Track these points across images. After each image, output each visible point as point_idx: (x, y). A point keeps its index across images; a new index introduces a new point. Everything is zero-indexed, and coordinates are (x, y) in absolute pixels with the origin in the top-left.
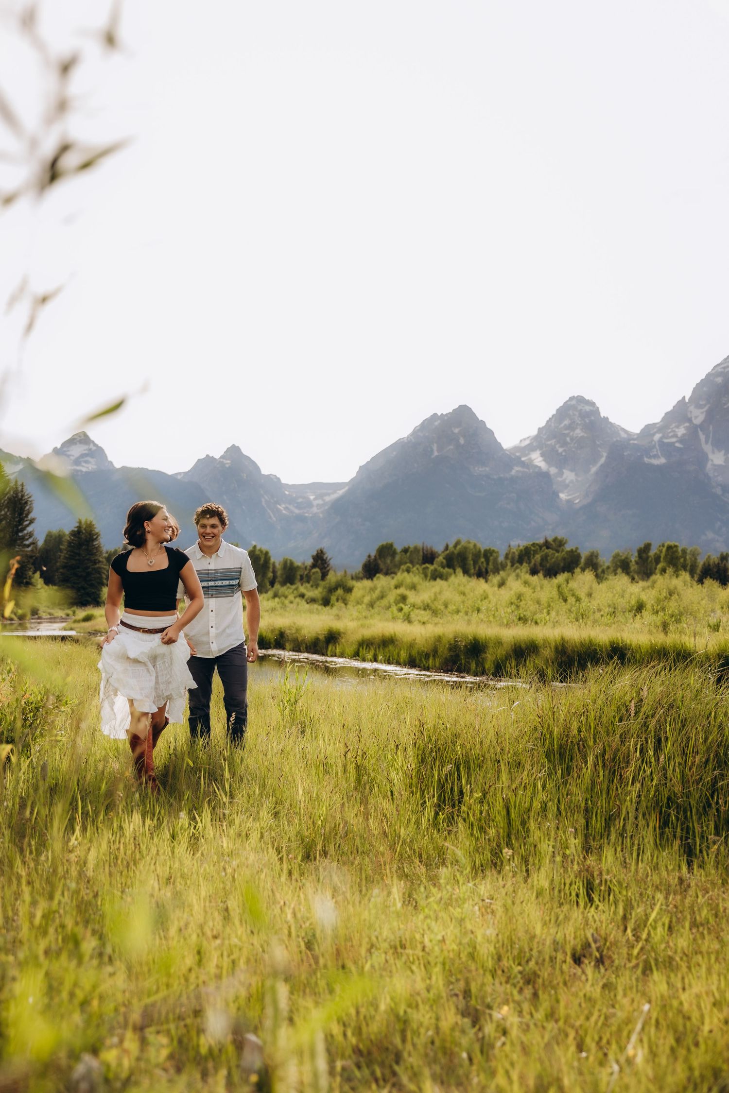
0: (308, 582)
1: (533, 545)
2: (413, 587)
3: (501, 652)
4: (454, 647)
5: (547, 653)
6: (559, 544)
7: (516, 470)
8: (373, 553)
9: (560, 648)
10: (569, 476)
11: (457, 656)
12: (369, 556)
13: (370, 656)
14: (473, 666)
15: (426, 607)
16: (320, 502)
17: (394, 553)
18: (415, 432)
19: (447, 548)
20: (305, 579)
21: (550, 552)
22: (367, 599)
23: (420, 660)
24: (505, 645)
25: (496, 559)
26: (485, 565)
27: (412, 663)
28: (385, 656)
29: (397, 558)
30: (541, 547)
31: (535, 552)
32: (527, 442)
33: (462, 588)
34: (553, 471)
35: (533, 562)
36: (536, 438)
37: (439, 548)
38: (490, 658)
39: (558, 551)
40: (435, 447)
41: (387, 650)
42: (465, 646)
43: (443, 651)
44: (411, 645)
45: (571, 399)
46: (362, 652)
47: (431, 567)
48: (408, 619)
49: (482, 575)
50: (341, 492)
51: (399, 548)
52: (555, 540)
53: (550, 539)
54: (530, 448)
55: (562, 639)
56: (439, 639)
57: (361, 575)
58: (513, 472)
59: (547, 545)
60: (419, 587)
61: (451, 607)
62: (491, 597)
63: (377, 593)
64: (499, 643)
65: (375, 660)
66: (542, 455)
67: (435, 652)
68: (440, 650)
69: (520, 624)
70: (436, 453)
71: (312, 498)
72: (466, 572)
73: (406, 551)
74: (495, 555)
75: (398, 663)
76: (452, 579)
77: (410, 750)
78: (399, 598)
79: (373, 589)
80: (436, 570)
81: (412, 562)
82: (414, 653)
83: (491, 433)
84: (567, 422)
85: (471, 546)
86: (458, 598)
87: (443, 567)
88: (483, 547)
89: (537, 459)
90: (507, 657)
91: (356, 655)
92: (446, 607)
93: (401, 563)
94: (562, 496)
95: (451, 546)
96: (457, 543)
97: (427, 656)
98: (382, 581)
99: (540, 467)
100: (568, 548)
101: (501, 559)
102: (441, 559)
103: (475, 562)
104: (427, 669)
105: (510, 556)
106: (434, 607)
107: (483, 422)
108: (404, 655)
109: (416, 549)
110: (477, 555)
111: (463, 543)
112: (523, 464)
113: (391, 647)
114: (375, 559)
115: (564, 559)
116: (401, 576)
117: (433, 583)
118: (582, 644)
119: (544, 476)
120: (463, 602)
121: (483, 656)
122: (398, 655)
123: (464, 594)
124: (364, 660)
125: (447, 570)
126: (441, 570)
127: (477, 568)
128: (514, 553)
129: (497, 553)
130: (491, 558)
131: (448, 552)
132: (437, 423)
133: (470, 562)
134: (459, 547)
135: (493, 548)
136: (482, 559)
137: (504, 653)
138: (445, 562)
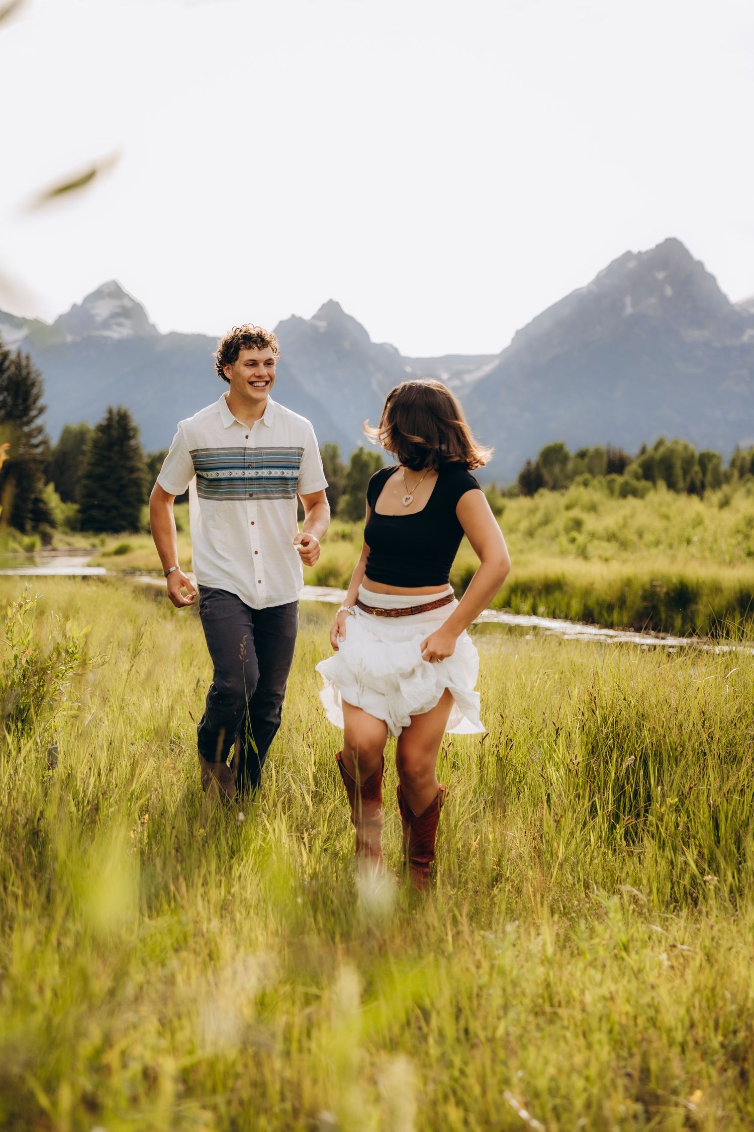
2: (593, 508)
3: (719, 602)
4: (650, 595)
7: (750, 334)
8: (535, 458)
11: (655, 608)
12: (529, 463)
13: (526, 606)
14: (678, 622)
15: (611, 537)
16: (457, 382)
17: (565, 459)
18: (599, 279)
19: (643, 451)
22: (524, 525)
23: (601, 614)
24: (726, 593)
25: (716, 470)
26: (700, 475)
27: (588, 617)
28: (548, 607)
29: (570, 466)
33: (664, 510)
37: (631, 450)
38: (703, 609)
40: (628, 300)
41: (551, 598)
42: (667, 593)
43: (635, 601)
44: (587, 592)
46: (515, 601)
47: (620, 480)
48: (583, 554)
49: (695, 489)
50: (487, 369)
51: (572, 450)
56: (628, 583)
57: (516, 491)
58: (745, 338)
60: (600, 508)
61: (649, 537)
62: (707, 522)
63: (539, 516)
64: (717, 589)
65: (534, 612)
67: (622, 601)
68: (629, 600)
70: (629, 310)
71: (445, 376)
72: (672, 486)
73: (582, 455)
74: (715, 461)
75: (567, 618)
76: (651, 496)
77: (577, 737)
78: (570, 524)
79: (533, 511)
80: (626, 484)
81: (591, 471)
82: (591, 602)
83: (712, 278)
85: (680, 448)
86: (659, 524)
87: (638, 478)
88: (698, 447)
90: (730, 610)
91: (506, 605)
92: (640, 535)
93: (576, 472)
95: (650, 448)
96: (660, 443)
97: (610, 608)
98: (546, 499)
101: (724, 467)
102: (634, 467)
103: (686, 472)
104: (611, 626)
105: (738, 463)
106: (621, 537)
107: (700, 264)
108: (576, 606)
109: (598, 453)
110: (688, 462)
111: (668, 443)
113: (557, 595)
114: (538, 467)
116: (575, 491)
117: (622, 502)
120: (666, 530)
121: (693, 607)
122: (568, 606)
123: (667, 517)
124: (518, 612)
125: (644, 484)
126: (635, 483)
127: (688, 479)
128: (744, 459)
129: (719, 458)
130: (710, 466)
131: (645, 457)
132: (632, 265)
133: (678, 471)
134: (662, 450)
135: (713, 451)
136: (696, 468)
137: (724, 603)
138: (640, 471)
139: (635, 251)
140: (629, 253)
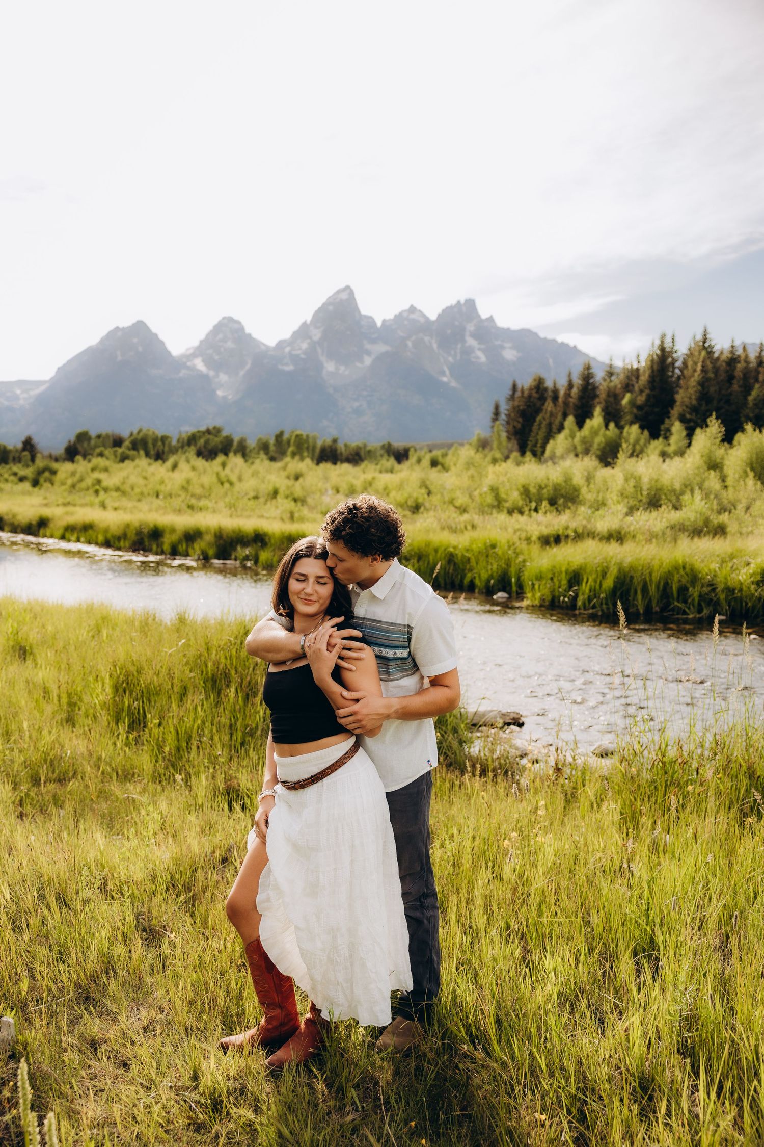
0: (20, 461)
1: (199, 432)
2: (106, 470)
3: (174, 538)
4: (139, 533)
5: (209, 538)
6: (218, 431)
7: (183, 373)
8: (73, 439)
9: (218, 534)
10: (223, 377)
11: (142, 539)
12: (70, 442)
13: (74, 538)
14: (154, 547)
15: (117, 489)
16: (25, 395)
17: (89, 439)
18: (102, 341)
19: (132, 435)
20: (17, 460)
21: (211, 437)
22: (70, 482)
23: (114, 543)
24: (178, 532)
25: (170, 444)
26: (162, 447)
27: (107, 544)
28: (86, 538)
29: (93, 442)
30: (204, 433)
31: (200, 437)
32: (191, 351)
33: (144, 474)
34: (212, 373)
35: (198, 445)
36: (198, 348)
37: (125, 434)
38: (167, 541)
39: (216, 436)
40: (119, 353)
41: (87, 534)
42: (148, 532)
43: (132, 536)
44: (106, 530)
45: (224, 318)
46: (67, 535)
47: (120, 450)
48: (103, 506)
49: (159, 457)
50: (42, 388)
51: (93, 434)
52: (214, 428)
53: (211, 427)
54: (194, 355)
55: (220, 528)
56: (128, 526)
57: (64, 456)
58: (181, 374)
59: (208, 431)
60: (110, 469)
61: (137, 490)
62: (167, 481)
63: (78, 476)
64: (173, 530)
65: (78, 540)
66: (203, 361)
67: (124, 536)
68: (129, 535)
69: (190, 511)
70: (119, 358)
71: (18, 392)
72: (147, 455)
73: (99, 437)
74: (169, 440)
75: (97, 544)
76: (137, 461)
78: (95, 482)
79: (73, 474)
80: (123, 453)
81: (104, 446)
82: (109, 536)
83: (162, 343)
84: (220, 336)
85: (151, 433)
86: (141, 482)
87: (129, 449)
88: (160, 433)
89: (199, 365)
90: (180, 541)
91: (63, 537)
92: (133, 489)
93: (96, 446)
94: (220, 393)
95: (135, 432)
96: (140, 431)
97: (119, 539)
98: (81, 466)
99: (201, 371)
100: (224, 433)
101: (174, 443)
102: (127, 443)
103: (154, 445)
104: (119, 549)
105: (181, 440)
106: (122, 488)
107: (156, 335)
108: (101, 538)
109: (107, 436)
110: (155, 440)
111: (144, 431)
112: (188, 368)
113: (90, 532)
114: (75, 444)
115: (221, 442)
116: (97, 461)
117: (121, 465)
118: (234, 531)
119: (204, 378)
120: (146, 486)
121: (162, 540)
122: (97, 537)
123: (145, 478)
124: (69, 541)
125: (132, 453)
126: (128, 452)
127: (156, 450)
128: (183, 439)
129: (171, 438)
130: (167, 443)
131: (132, 438)
132: (120, 334)
133: (150, 446)
134: (141, 435)
135: (168, 435)
136: (160, 443)
137: (177, 538)
138: (130, 445)
139: (121, 326)
140: (117, 328)
